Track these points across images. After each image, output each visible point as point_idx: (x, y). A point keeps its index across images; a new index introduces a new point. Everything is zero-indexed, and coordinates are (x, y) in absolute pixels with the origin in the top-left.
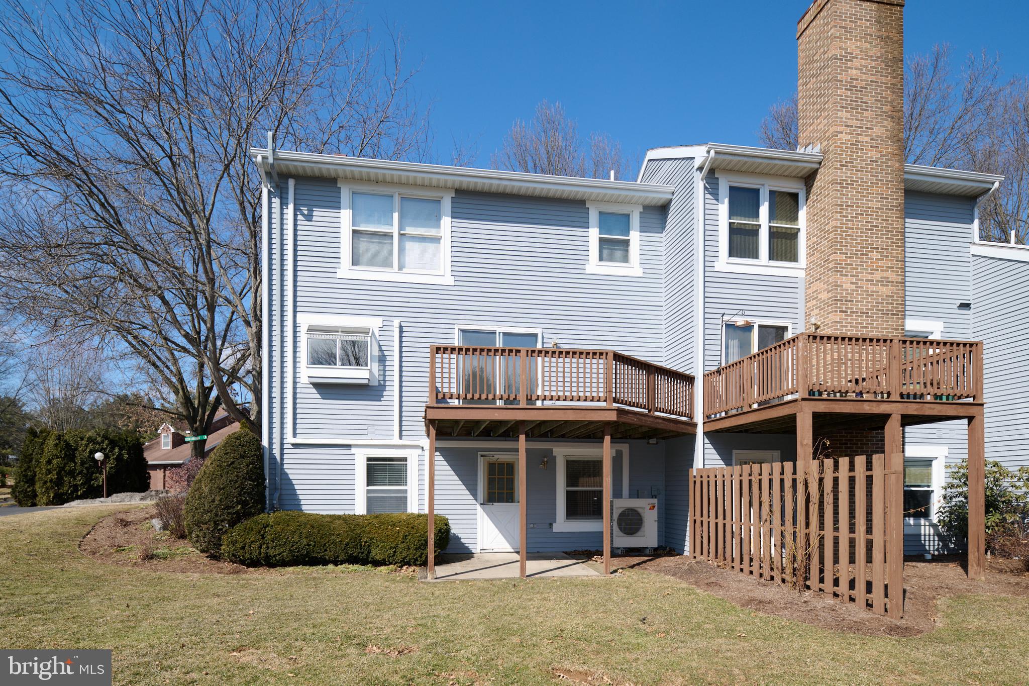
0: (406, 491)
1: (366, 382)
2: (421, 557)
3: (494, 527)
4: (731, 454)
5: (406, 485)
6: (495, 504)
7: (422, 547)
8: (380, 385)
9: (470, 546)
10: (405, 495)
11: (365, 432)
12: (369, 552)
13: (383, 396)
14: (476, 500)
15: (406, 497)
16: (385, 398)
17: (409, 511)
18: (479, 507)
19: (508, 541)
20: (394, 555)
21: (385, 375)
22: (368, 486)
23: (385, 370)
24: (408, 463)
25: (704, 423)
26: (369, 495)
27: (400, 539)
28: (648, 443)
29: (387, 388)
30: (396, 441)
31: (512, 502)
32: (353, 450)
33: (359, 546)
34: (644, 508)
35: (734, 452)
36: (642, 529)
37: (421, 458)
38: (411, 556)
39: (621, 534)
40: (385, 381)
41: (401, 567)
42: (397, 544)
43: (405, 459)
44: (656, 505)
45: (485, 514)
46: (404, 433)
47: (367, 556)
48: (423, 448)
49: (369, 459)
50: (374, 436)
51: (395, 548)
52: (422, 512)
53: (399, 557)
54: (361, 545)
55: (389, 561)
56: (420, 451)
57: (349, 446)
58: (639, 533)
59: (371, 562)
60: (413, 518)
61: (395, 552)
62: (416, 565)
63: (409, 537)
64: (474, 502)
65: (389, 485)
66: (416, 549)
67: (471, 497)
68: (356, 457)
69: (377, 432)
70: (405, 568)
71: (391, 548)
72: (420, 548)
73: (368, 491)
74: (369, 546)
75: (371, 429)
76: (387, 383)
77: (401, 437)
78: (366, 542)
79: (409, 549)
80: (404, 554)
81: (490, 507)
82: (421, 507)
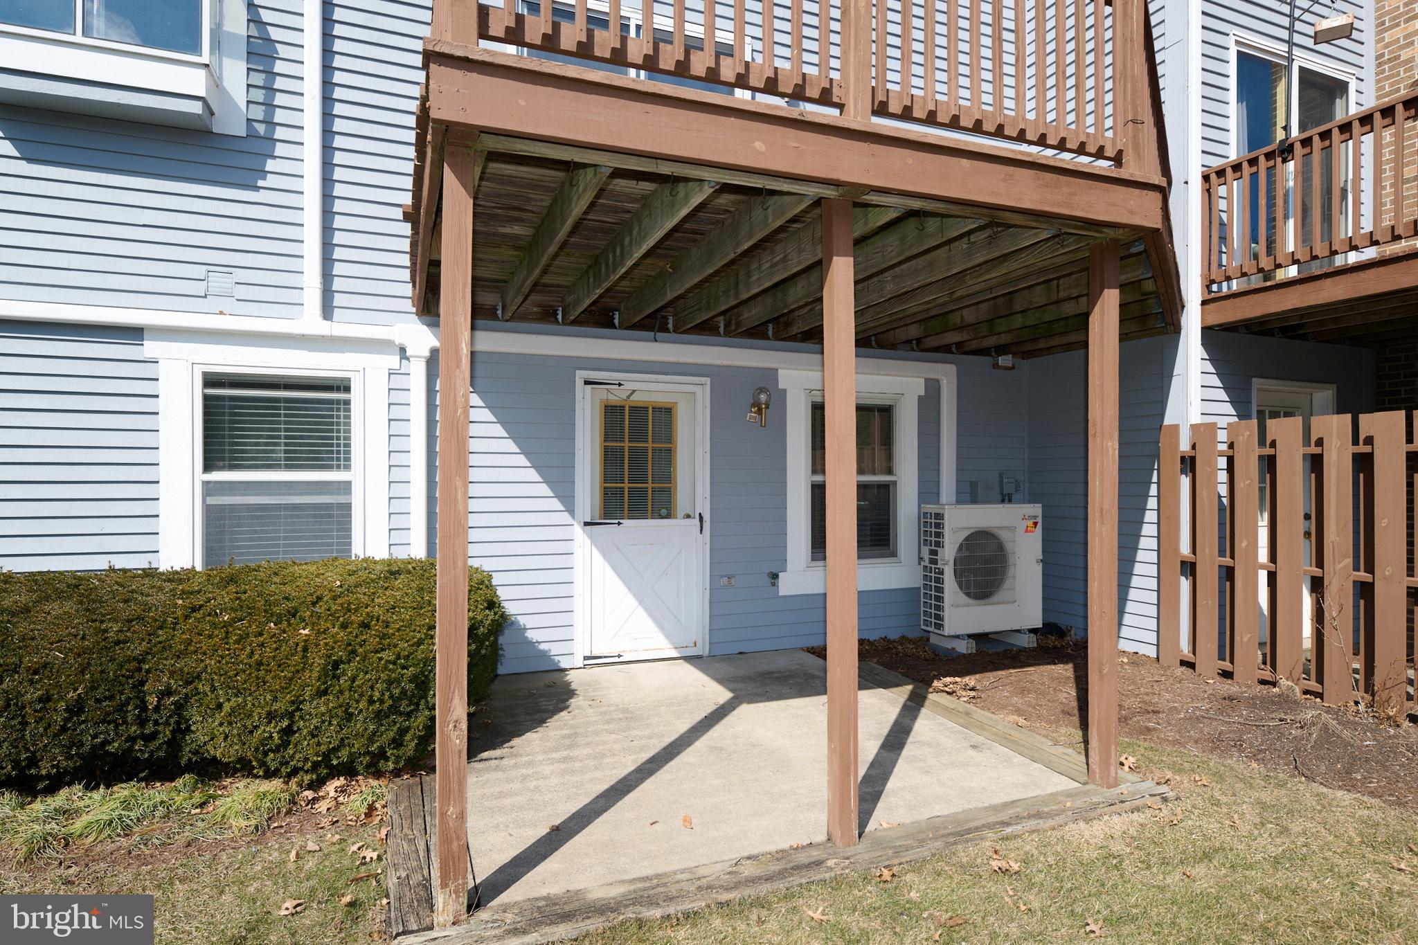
0: (346, 487)
1: (196, 108)
2: (397, 743)
3: (622, 589)
4: (1249, 389)
5: (348, 467)
6: (626, 522)
7: (404, 706)
8: (252, 135)
9: (554, 649)
10: (342, 499)
11: (199, 288)
12: (182, 729)
13: (263, 174)
14: (571, 511)
15: (348, 507)
16: (271, 181)
17: (358, 550)
18: (578, 531)
19: (662, 629)
20: (285, 744)
21: (270, 106)
22: (207, 468)
23: (270, 90)
24: (355, 396)
25: (1204, 303)
26: (211, 501)
27: (312, 676)
28: (996, 366)
29: (280, 149)
30: (310, 321)
31: (668, 516)
32: (150, 348)
33: (132, 711)
34: (1012, 529)
35: (1257, 383)
36: (1007, 584)
37: (397, 381)
38: (358, 745)
39: (965, 599)
40: (270, 124)
41: (316, 785)
42: (297, 703)
43: (343, 386)
44: (1040, 520)
45: (596, 553)
46: (338, 300)
47: (174, 744)
48: (403, 350)
49: (211, 380)
50: (225, 304)
51: (291, 715)
52: (401, 554)
53: (305, 750)
54: (143, 707)
55: (263, 764)
56: (393, 361)
57: (134, 333)
58: (1001, 595)
59: (189, 768)
60: (366, 583)
61: (288, 731)
62: (378, 775)
63: (350, 669)
64: (565, 518)
65: (289, 467)
66: (379, 716)
67: (556, 504)
68: (162, 370)
69: (242, 292)
70: (331, 787)
71: (271, 717)
72: (394, 709)
73: (209, 489)
74: (180, 707)
75: (218, 281)
76: (280, 133)
77: (327, 310)
78: (168, 692)
79: (349, 717)
80: (330, 736)
81: (609, 531)
82: (397, 537)
